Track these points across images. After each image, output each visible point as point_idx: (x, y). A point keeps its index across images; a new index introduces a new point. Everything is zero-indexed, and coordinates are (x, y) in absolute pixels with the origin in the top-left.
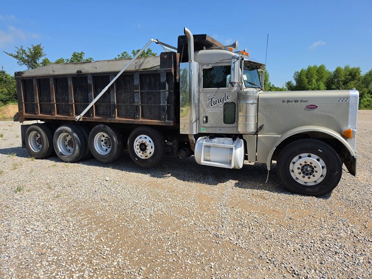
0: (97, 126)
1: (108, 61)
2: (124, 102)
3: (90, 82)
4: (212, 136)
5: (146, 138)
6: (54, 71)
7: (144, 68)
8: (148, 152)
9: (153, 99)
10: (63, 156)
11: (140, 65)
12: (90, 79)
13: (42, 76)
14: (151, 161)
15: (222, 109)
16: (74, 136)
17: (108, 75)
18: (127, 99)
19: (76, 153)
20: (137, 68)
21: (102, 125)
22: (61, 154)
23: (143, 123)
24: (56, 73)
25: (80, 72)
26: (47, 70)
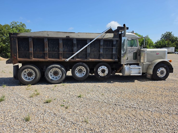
0: (78, 64)
1: (86, 33)
2: (93, 52)
3: (75, 42)
4: (130, 64)
5: (104, 67)
6: (48, 35)
7: (105, 38)
8: (106, 73)
9: (108, 51)
10: (53, 81)
11: (104, 37)
12: (75, 41)
13: (38, 37)
14: (106, 77)
15: (133, 54)
16: (62, 69)
17: (86, 39)
18: (95, 51)
19: (63, 78)
20: (102, 38)
21: (81, 63)
22: (51, 80)
23: (104, 61)
24: (50, 36)
25: (69, 37)
26: (42, 34)
